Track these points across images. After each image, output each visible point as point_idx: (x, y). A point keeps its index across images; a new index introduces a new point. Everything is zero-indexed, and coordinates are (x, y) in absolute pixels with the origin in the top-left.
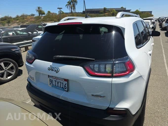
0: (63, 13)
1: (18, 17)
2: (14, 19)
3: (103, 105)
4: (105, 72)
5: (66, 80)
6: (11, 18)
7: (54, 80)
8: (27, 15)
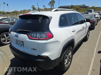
0: (46, 8)
1: (21, 11)
2: (19, 12)
3: (36, 54)
4: (36, 37)
5: (22, 42)
6: (18, 11)
7: (18, 41)
8: (26, 10)
